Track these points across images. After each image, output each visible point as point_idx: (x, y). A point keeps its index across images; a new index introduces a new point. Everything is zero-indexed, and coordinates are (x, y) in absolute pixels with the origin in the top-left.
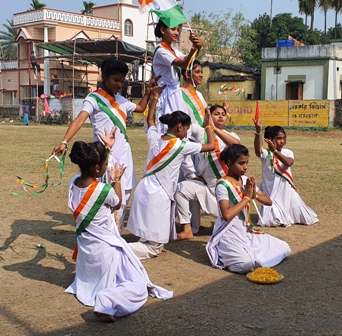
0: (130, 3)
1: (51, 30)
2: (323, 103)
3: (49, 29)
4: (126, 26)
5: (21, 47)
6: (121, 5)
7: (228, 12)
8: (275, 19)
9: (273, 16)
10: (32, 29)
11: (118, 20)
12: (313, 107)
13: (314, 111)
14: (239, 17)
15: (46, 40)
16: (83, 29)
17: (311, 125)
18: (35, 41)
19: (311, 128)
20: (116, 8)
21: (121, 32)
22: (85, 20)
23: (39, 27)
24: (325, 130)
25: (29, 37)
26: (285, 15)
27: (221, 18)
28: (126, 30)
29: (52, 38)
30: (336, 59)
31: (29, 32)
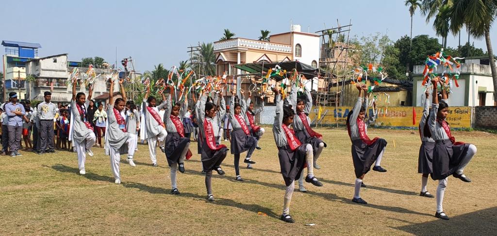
0: (300, 31)
1: (243, 54)
2: (466, 109)
3: (241, 53)
4: (296, 49)
5: (220, 67)
6: (293, 33)
7: (376, 35)
8: (414, 40)
9: (413, 37)
10: (228, 54)
11: (291, 44)
12: (457, 112)
13: (459, 115)
14: (385, 39)
15: (239, 63)
16: (265, 53)
17: (456, 126)
18: (231, 63)
19: (456, 129)
20: (289, 36)
21: (292, 54)
22: (267, 46)
23: (234, 53)
24: (467, 130)
25: (226, 60)
26: (422, 36)
27: (371, 40)
28: (296, 53)
29: (243, 61)
30: (475, 74)
31: (226, 56)
